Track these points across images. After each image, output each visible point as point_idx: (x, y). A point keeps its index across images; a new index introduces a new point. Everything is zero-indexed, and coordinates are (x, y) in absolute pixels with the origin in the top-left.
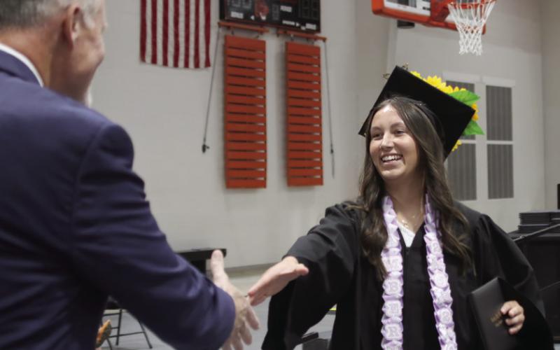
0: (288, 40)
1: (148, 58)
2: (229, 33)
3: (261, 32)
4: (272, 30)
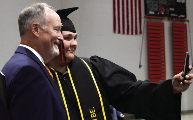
0: (173, 22)
1: (117, 31)
2: (149, 20)
3: (162, 19)
4: (166, 18)
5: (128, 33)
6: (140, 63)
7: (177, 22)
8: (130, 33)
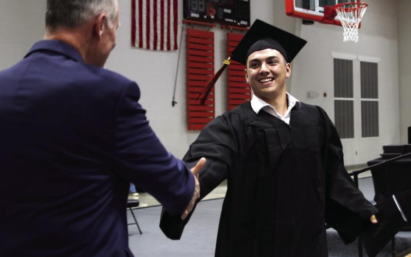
0: (229, 32)
1: (137, 44)
2: (190, 27)
3: (211, 27)
4: (218, 25)
5: (155, 48)
6: (174, 98)
7: (235, 33)
8: (159, 47)
